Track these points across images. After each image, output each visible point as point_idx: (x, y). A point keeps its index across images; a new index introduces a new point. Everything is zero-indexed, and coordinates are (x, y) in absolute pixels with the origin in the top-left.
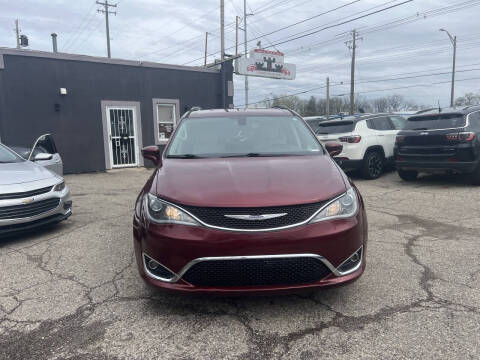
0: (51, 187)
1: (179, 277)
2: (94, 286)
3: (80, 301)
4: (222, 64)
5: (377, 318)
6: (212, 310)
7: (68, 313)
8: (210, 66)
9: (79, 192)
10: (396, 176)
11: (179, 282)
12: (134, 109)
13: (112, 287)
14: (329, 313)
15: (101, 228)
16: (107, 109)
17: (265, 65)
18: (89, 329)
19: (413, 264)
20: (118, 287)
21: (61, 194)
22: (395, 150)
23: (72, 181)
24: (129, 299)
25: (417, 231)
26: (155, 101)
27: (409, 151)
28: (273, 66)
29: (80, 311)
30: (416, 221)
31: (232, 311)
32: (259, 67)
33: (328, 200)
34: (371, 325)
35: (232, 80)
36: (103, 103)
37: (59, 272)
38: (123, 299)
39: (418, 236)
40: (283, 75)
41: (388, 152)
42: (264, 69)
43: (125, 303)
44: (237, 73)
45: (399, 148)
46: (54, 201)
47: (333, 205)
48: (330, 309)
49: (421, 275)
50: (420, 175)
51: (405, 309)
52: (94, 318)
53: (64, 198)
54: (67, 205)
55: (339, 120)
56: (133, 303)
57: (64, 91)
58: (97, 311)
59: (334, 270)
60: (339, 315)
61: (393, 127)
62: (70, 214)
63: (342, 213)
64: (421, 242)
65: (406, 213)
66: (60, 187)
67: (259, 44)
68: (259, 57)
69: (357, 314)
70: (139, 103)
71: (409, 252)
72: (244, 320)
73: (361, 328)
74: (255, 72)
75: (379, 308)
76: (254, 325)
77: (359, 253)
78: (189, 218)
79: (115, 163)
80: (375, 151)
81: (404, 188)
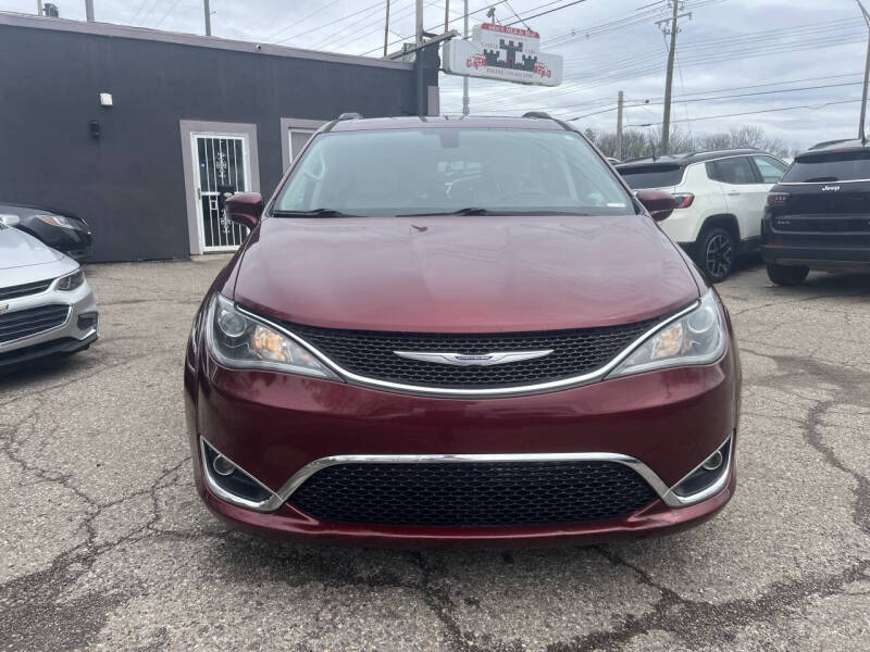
0: (49, 282)
1: (280, 499)
2: (108, 499)
3: (69, 538)
4: (418, 51)
5: (764, 609)
6: (365, 574)
7: (32, 567)
8: (395, 57)
9: (131, 297)
10: (762, 276)
11: (282, 511)
12: (245, 137)
13: (147, 505)
14: (644, 588)
15: (157, 369)
16: (193, 136)
17: (503, 56)
18: (67, 615)
19: (828, 467)
20: (162, 505)
21: (71, 298)
22: (765, 223)
23: (120, 276)
24: (178, 535)
25: (823, 392)
26: (285, 122)
27: (794, 225)
28: (519, 58)
29: (60, 564)
30: (817, 371)
31: (412, 575)
32: (491, 59)
33: (657, 320)
34: (751, 629)
35: (435, 83)
36: (184, 124)
37: (41, 464)
38: (165, 535)
39: (828, 404)
40: (536, 77)
41: (748, 228)
42: (501, 64)
43: (167, 545)
44: (447, 71)
45: (773, 218)
46: (56, 312)
47: (666, 333)
48: (645, 579)
49: (854, 498)
50: (812, 274)
51: (831, 586)
52: (88, 582)
53: (76, 306)
54: (87, 321)
55: (650, 161)
56: (186, 547)
57: (107, 99)
58: (100, 564)
59: (665, 493)
60: (669, 597)
61: (758, 178)
62: (94, 339)
63: (688, 353)
64: (835, 415)
65: (789, 353)
66: (69, 283)
67: (491, 13)
68: (492, 41)
69: (714, 598)
70: (253, 127)
71: (813, 439)
72: (439, 601)
73: (730, 637)
74: (483, 70)
75: (765, 581)
76: (463, 616)
77: (725, 450)
78: (307, 357)
79: (208, 243)
80: (720, 226)
81: (780, 299)
